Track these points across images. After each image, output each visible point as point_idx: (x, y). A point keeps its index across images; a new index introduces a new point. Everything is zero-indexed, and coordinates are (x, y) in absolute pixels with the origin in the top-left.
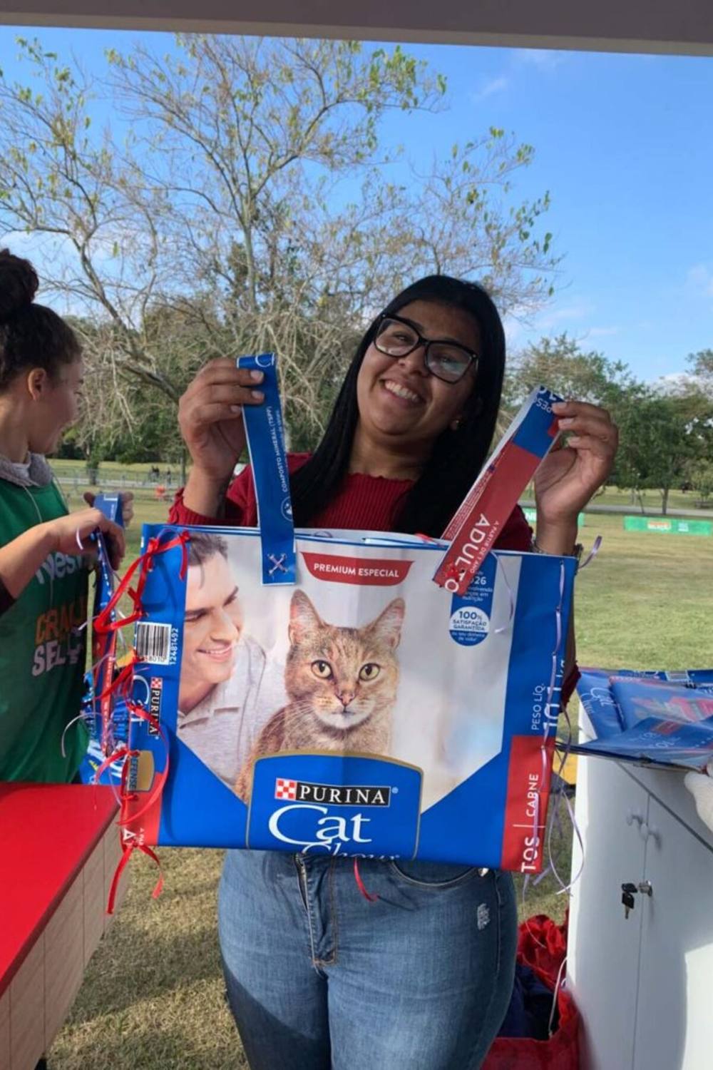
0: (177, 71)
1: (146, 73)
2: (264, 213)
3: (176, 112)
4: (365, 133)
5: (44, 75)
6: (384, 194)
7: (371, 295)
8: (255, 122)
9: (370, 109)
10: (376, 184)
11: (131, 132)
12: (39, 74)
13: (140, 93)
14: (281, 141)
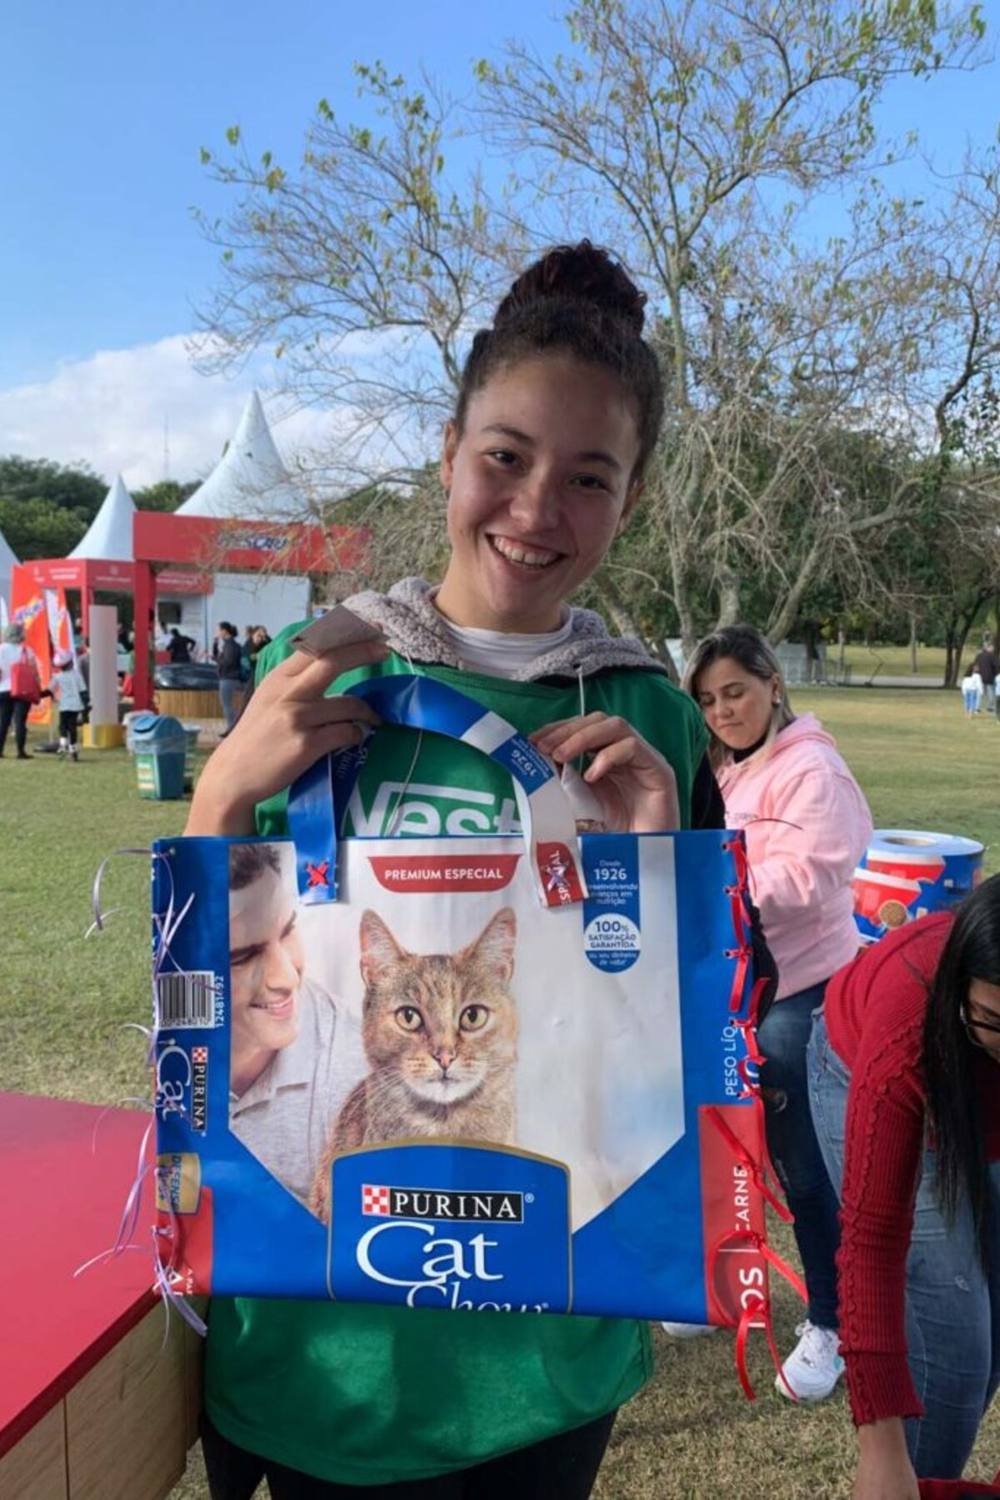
0: (571, 76)
1: (528, 85)
2: (702, 268)
3: (571, 136)
4: (854, 121)
5: (391, 110)
6: (888, 216)
7: (867, 372)
8: (684, 131)
9: (863, 86)
10: (874, 203)
11: (512, 177)
12: (384, 112)
13: (521, 116)
14: (724, 155)
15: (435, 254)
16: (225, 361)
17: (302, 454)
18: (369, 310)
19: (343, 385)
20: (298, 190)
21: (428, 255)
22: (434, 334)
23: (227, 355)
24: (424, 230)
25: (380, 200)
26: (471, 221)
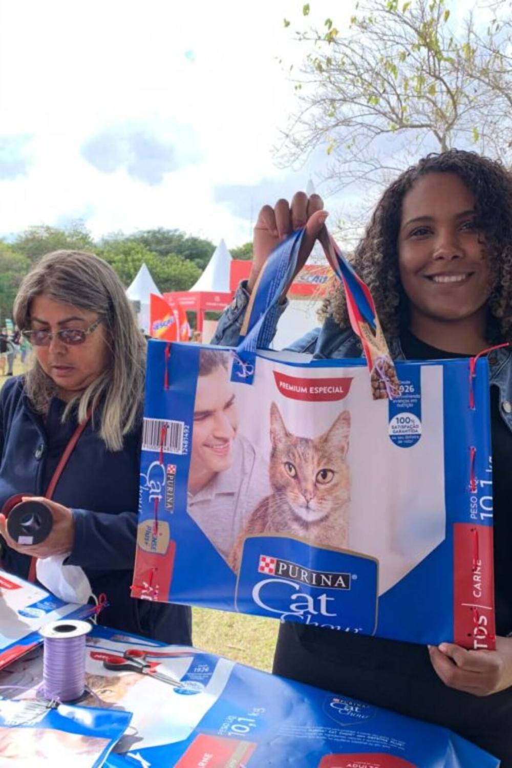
15: (438, 78)
16: (293, 158)
17: (343, 219)
18: (392, 119)
19: (372, 170)
20: (346, 42)
21: (433, 79)
22: (436, 133)
23: (294, 154)
24: (432, 63)
25: (402, 44)
26: (463, 54)
